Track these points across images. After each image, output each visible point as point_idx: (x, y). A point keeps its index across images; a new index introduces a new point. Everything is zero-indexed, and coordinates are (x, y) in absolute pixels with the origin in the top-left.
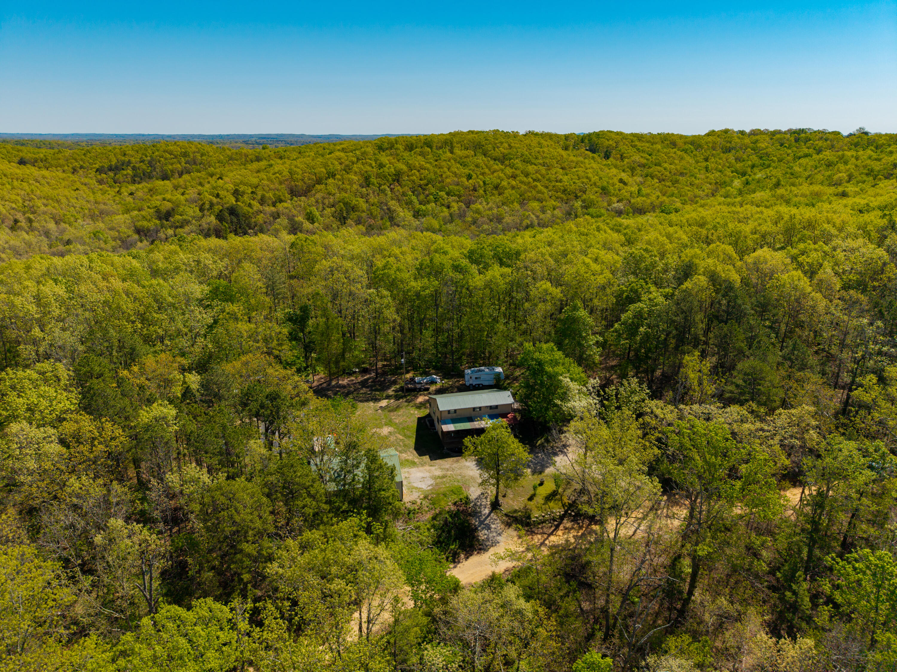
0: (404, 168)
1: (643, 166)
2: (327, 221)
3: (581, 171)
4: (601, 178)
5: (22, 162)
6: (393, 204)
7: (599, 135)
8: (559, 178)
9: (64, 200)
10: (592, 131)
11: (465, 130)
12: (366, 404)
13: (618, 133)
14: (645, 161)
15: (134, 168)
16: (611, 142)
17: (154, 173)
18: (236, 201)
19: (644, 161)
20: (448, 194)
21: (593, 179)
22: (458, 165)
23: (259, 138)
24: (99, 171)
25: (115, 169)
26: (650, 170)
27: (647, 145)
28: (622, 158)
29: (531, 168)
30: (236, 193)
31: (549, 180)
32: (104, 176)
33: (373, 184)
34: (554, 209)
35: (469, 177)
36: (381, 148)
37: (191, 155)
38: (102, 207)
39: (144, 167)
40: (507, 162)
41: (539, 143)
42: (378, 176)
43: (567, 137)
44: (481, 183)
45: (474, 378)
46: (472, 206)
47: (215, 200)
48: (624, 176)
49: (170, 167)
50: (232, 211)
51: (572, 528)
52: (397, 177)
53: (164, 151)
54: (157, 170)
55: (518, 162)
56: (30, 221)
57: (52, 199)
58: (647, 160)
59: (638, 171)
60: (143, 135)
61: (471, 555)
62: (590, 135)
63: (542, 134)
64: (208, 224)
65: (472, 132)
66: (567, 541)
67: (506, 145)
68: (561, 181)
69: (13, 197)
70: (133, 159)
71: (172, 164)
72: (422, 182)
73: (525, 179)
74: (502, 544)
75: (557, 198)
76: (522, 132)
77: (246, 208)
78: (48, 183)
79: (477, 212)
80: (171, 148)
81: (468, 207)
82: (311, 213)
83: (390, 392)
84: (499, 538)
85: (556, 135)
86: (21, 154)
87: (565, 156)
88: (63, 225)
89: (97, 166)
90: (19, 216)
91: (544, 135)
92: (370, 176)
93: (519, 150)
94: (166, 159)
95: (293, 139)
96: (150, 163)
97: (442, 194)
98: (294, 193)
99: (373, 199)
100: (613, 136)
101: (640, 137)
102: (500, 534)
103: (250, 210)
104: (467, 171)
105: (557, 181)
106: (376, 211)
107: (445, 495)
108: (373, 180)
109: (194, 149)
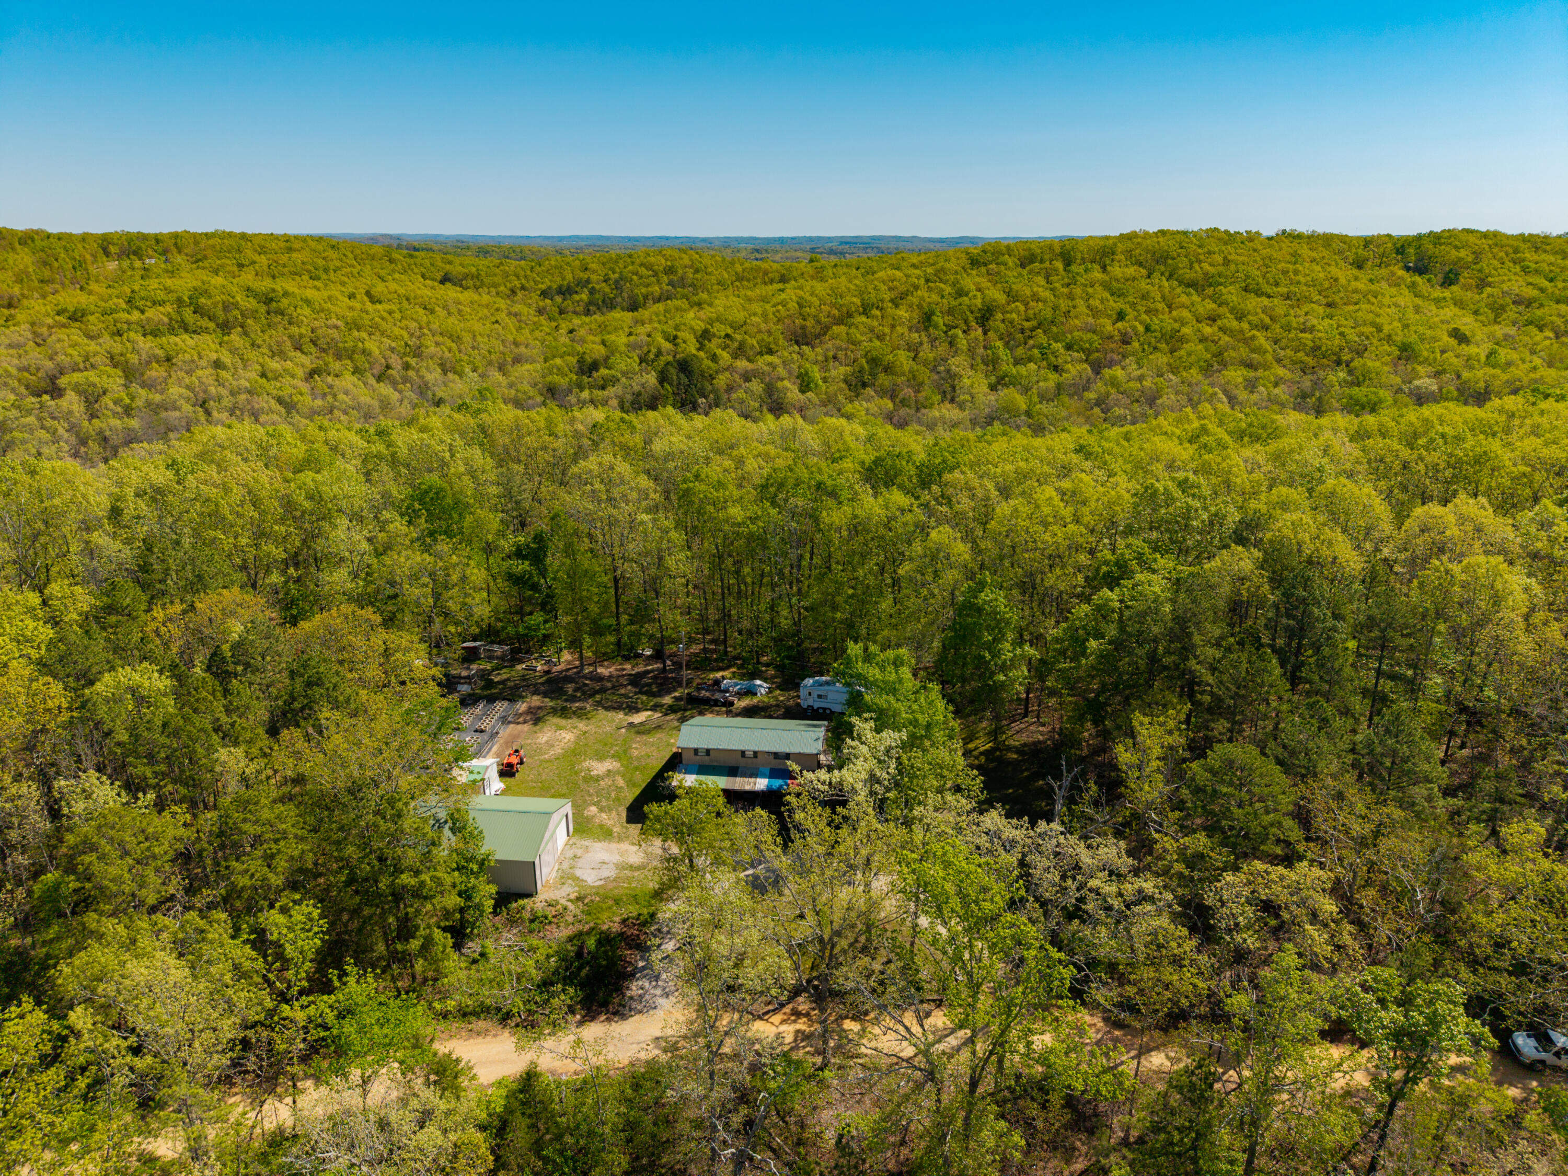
0: (1001, 298)
1: (1529, 303)
2: (833, 388)
3: (1364, 311)
4: (1406, 326)
5: (445, 280)
6: (958, 363)
7: (1436, 238)
8: (1309, 325)
9: (467, 338)
10: (1425, 230)
11: (1152, 229)
12: (611, 714)
13: (1485, 235)
14: (1535, 293)
15: (592, 292)
16: (1462, 253)
17: (619, 299)
18: (699, 349)
19: (1531, 292)
20: (1069, 347)
21: (1386, 329)
22: (1107, 295)
23: (841, 243)
24: (544, 294)
25: (565, 292)
26: (1539, 313)
27: (1552, 258)
28: (1482, 284)
29: (1253, 303)
30: (704, 336)
31: (1287, 328)
32: (548, 301)
33: (936, 327)
34: (1276, 385)
35: (1121, 316)
36: (975, 262)
37: (680, 272)
38: (522, 349)
39: (607, 290)
40: (1209, 291)
41: (1295, 255)
42: (950, 312)
43: (1367, 242)
44: (1141, 329)
45: (815, 694)
46: (1107, 372)
47: (667, 346)
48: (1466, 323)
49: (644, 290)
50: (684, 366)
51: (807, 1015)
52: (985, 316)
53: (642, 265)
54: (625, 295)
55: (1231, 293)
56: (407, 367)
57: (451, 336)
58: (1542, 290)
59: (1512, 312)
60: (667, 238)
61: (592, 1019)
62: (1419, 237)
63: (1309, 237)
64: (643, 385)
65: (1163, 232)
66: (778, 1036)
67: (1219, 258)
68: (1312, 330)
69: (397, 331)
70: (594, 278)
71: (647, 286)
72: (1027, 325)
73: (1235, 323)
74: (659, 1013)
75: (1294, 363)
76: (1271, 232)
77: (707, 362)
78: (460, 311)
79: (1114, 382)
80: (652, 259)
81: (1098, 373)
82: (807, 373)
83: (667, 700)
84: (661, 1001)
85: (1343, 239)
86: (448, 267)
87: (1343, 281)
88: (450, 375)
89: (543, 287)
90: (395, 361)
91: (1312, 239)
92: (932, 313)
93: (1241, 267)
94: (641, 277)
95: (892, 245)
96: (616, 282)
97: (1058, 346)
98: (800, 338)
99: (927, 353)
100: (1472, 239)
101: (1538, 243)
102: (667, 995)
103: (712, 365)
104: (1120, 305)
105: (1303, 331)
106: (925, 374)
107: (617, 902)
108: (938, 320)
109: (687, 261)
